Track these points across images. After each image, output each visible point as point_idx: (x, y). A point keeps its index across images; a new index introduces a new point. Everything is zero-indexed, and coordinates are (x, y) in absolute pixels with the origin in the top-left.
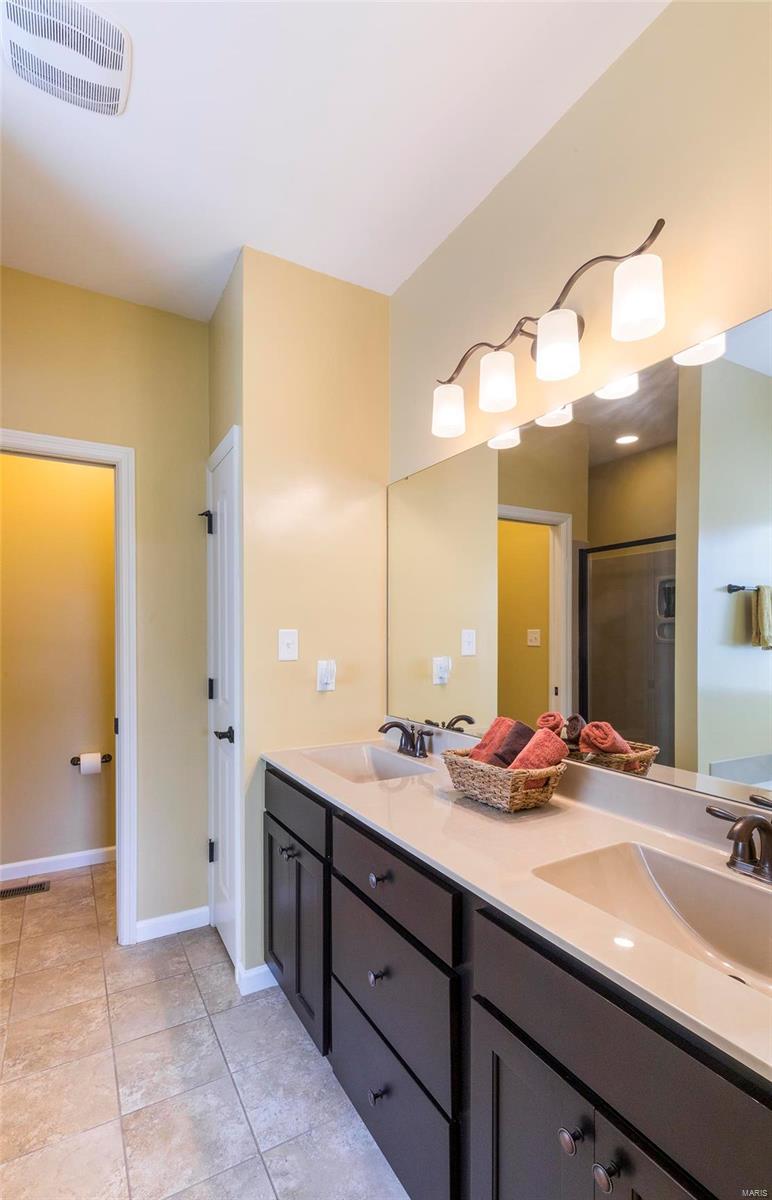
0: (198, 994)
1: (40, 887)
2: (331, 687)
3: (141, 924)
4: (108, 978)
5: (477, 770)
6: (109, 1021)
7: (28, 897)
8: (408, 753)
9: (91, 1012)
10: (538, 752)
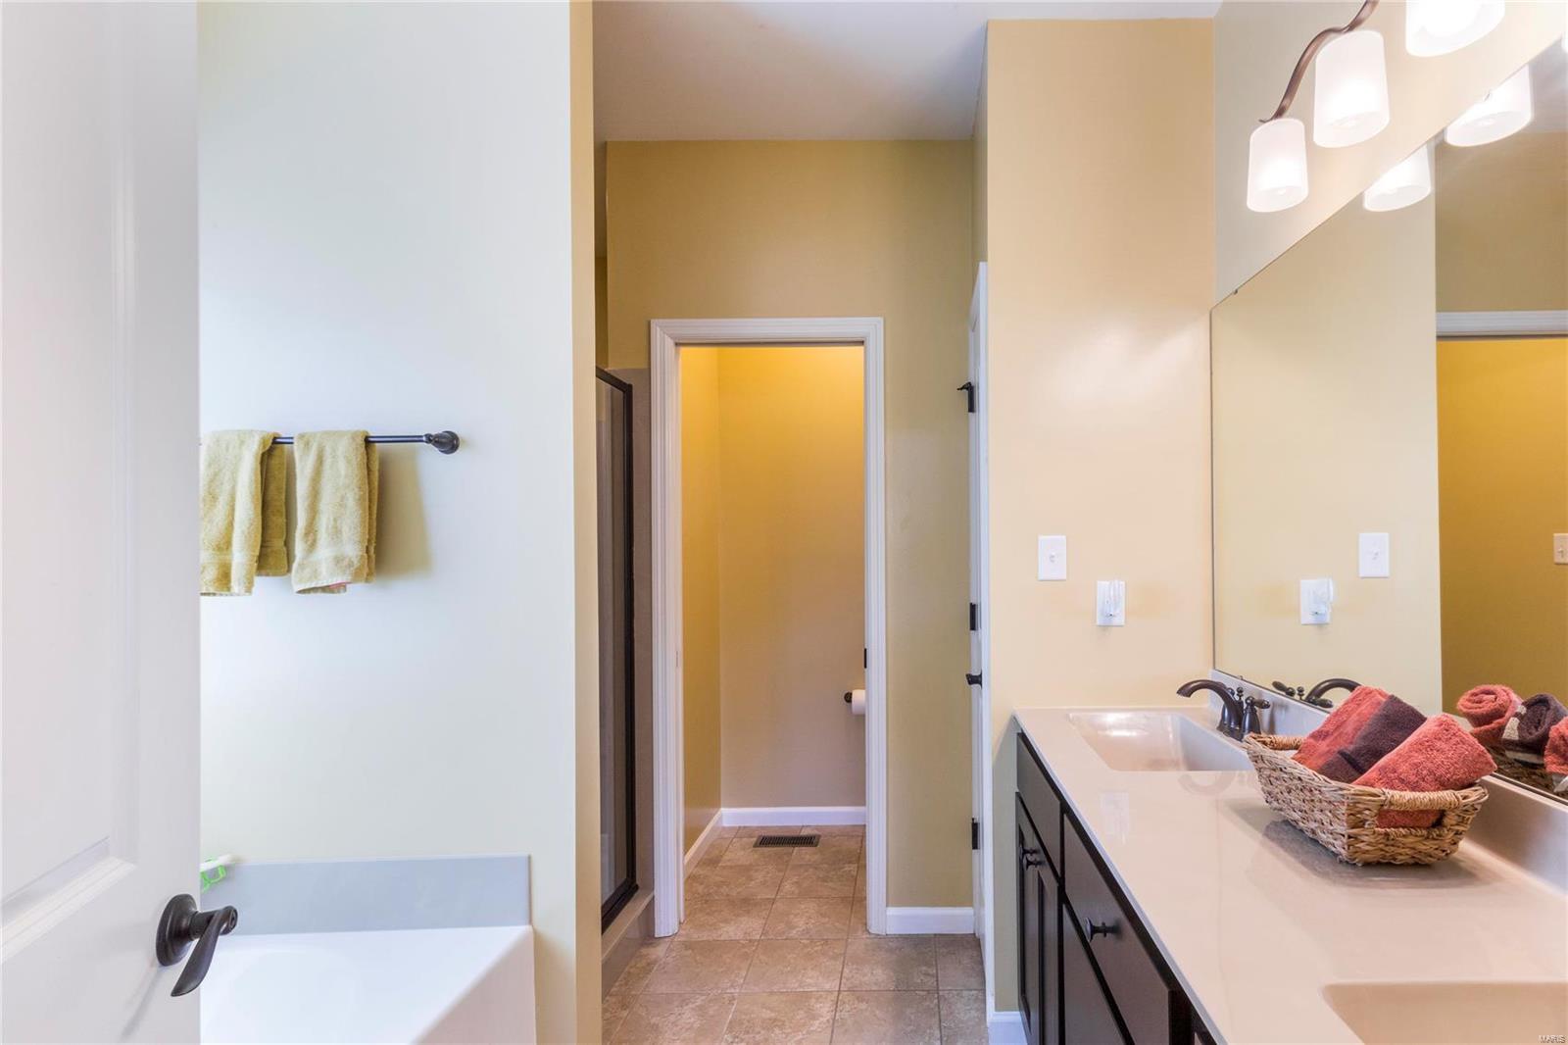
0: (937, 1026)
1: (808, 841)
2: (1119, 620)
3: (892, 911)
4: (846, 970)
5: (1292, 777)
6: (833, 1024)
7: (796, 848)
8: (1231, 733)
9: (818, 1006)
10: (1419, 758)
